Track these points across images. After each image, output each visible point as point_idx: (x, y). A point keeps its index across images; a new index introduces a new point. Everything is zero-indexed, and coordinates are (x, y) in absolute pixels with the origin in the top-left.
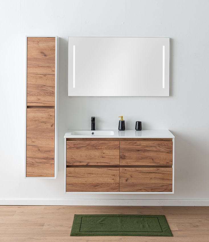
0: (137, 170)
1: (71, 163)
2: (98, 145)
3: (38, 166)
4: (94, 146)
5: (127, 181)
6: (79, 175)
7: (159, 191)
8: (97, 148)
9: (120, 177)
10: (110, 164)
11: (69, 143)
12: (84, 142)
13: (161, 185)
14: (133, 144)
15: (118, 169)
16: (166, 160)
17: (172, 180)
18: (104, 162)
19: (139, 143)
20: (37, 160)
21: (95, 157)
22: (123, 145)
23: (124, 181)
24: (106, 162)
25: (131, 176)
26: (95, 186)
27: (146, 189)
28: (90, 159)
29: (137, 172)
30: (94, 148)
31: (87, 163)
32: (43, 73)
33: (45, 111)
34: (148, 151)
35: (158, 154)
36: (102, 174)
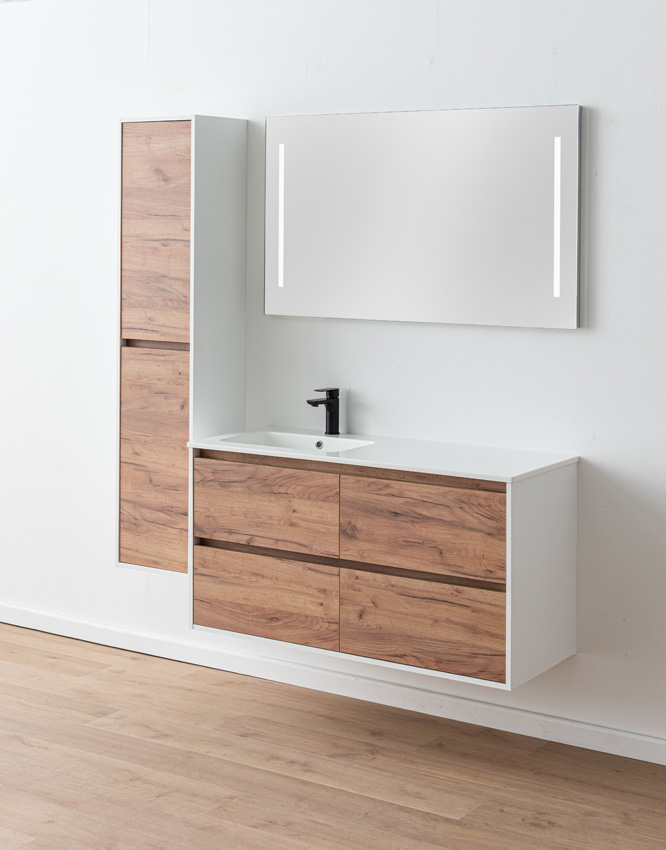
0: (392, 582)
1: (206, 530)
2: (278, 480)
3: (148, 531)
4: (267, 482)
5: (361, 616)
6: (226, 575)
7: (463, 671)
8: (275, 489)
9: (342, 601)
10: (311, 548)
11: (201, 464)
12: (241, 466)
13: (468, 649)
15: (335, 570)
16: (484, 561)
17: (503, 638)
18: (296, 539)
19: (398, 487)
20: (147, 513)
21: (268, 522)
22: (351, 489)
23: (353, 617)
24: (302, 541)
25: (374, 603)
26: (272, 619)
27: (419, 655)
28: (257, 526)
29: (392, 591)
30: (266, 489)
31: (248, 537)
32: (161, 237)
33: (167, 358)
34: (425, 519)
35: (457, 535)
36: (291, 581)
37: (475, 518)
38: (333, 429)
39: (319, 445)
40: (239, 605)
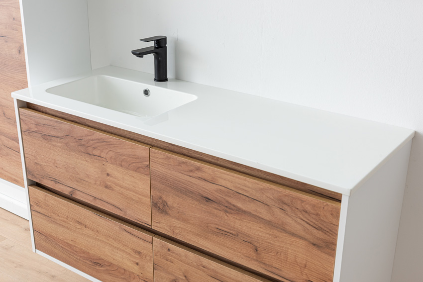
0: (204, 264)
1: (36, 175)
2: (91, 142)
4: (83, 143)
6: (56, 217)
8: (90, 150)
9: (156, 266)
10: (125, 212)
12: (58, 122)
14: (191, 171)
15: (148, 237)
16: (306, 271)
18: (112, 201)
19: (210, 172)
20: (5, 140)
21: (86, 179)
22: (160, 163)
24: (117, 204)
25: (185, 277)
26: (95, 263)
28: (77, 181)
29: (203, 271)
30: (82, 149)
31: (70, 190)
34: (239, 212)
35: (276, 237)
36: (110, 237)
37: (299, 224)
38: (161, 76)
39: (146, 92)
40: (69, 245)
